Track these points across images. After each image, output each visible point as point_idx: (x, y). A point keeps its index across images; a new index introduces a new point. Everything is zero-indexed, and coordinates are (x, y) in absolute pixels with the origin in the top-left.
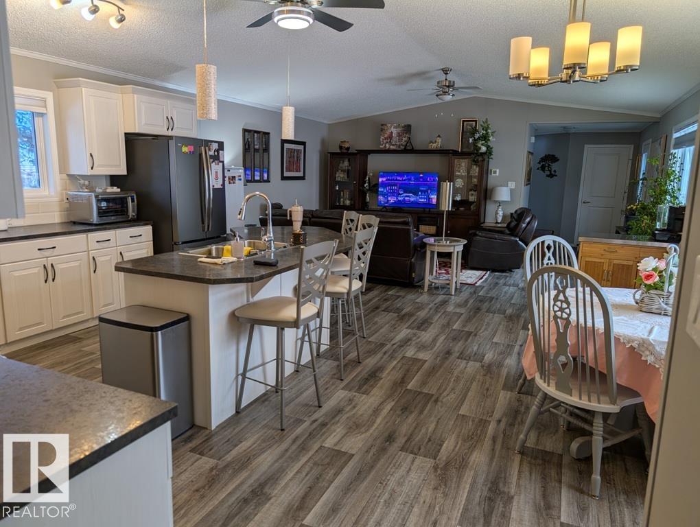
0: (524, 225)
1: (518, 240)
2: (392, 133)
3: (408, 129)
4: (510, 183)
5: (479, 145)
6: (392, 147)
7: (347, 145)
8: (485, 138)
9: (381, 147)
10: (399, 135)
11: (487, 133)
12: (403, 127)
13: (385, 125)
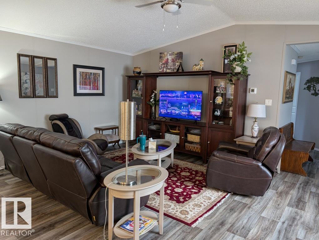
0: (268, 149)
1: (260, 164)
2: (168, 59)
3: (180, 55)
4: (267, 101)
5: (234, 66)
6: (168, 71)
7: (138, 70)
8: (240, 59)
9: (160, 70)
10: (173, 61)
11: (242, 55)
12: (176, 54)
13: (163, 53)
